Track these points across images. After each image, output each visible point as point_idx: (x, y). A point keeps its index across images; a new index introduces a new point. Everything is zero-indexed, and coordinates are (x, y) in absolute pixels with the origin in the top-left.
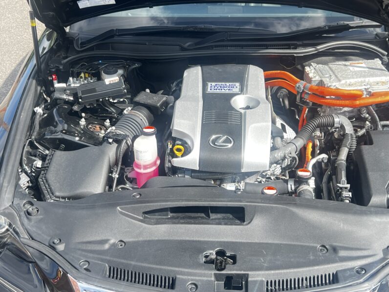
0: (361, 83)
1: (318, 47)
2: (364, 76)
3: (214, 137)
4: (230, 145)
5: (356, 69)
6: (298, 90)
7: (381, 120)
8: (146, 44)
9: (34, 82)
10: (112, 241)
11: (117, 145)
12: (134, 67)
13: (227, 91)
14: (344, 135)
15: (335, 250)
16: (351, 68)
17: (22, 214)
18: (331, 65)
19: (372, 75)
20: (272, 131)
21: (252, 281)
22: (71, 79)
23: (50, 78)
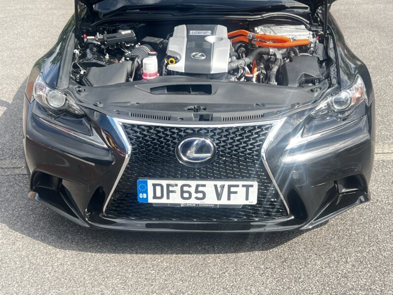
0: (290, 35)
1: (263, 15)
2: (292, 32)
3: (194, 54)
4: (203, 58)
5: (287, 29)
6: (249, 38)
7: (299, 53)
8: (148, 13)
9: (73, 34)
10: (132, 103)
11: (132, 62)
12: (141, 25)
13: (203, 34)
14: (276, 59)
15: (263, 105)
16: (284, 29)
17: (75, 92)
18: (271, 28)
19: (297, 32)
20: (230, 54)
21: (215, 117)
22: (98, 33)
23: (82, 36)
